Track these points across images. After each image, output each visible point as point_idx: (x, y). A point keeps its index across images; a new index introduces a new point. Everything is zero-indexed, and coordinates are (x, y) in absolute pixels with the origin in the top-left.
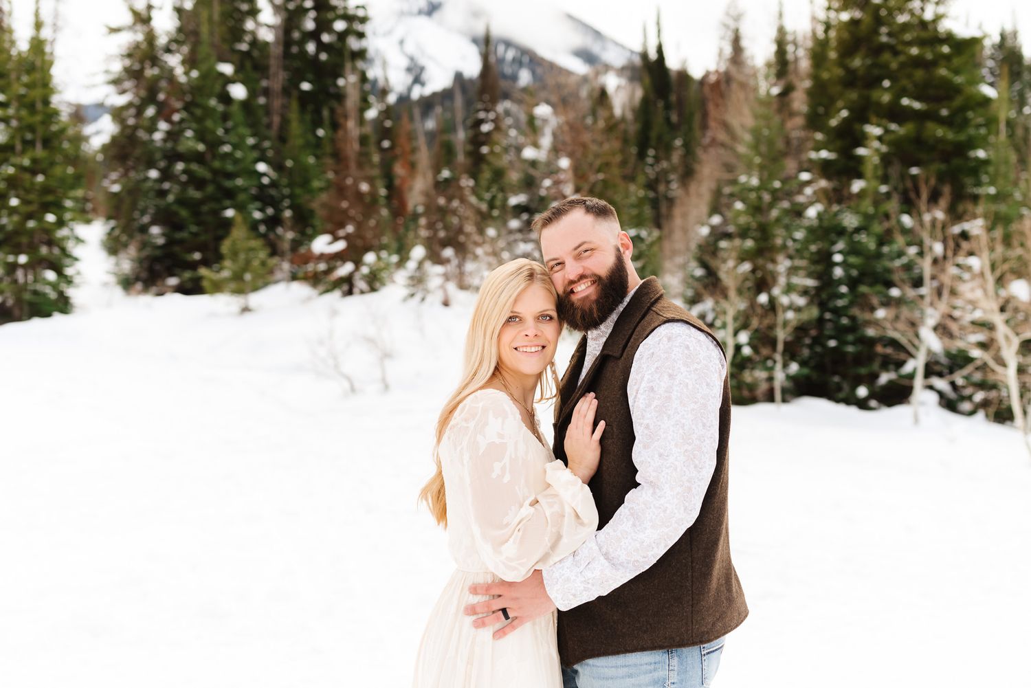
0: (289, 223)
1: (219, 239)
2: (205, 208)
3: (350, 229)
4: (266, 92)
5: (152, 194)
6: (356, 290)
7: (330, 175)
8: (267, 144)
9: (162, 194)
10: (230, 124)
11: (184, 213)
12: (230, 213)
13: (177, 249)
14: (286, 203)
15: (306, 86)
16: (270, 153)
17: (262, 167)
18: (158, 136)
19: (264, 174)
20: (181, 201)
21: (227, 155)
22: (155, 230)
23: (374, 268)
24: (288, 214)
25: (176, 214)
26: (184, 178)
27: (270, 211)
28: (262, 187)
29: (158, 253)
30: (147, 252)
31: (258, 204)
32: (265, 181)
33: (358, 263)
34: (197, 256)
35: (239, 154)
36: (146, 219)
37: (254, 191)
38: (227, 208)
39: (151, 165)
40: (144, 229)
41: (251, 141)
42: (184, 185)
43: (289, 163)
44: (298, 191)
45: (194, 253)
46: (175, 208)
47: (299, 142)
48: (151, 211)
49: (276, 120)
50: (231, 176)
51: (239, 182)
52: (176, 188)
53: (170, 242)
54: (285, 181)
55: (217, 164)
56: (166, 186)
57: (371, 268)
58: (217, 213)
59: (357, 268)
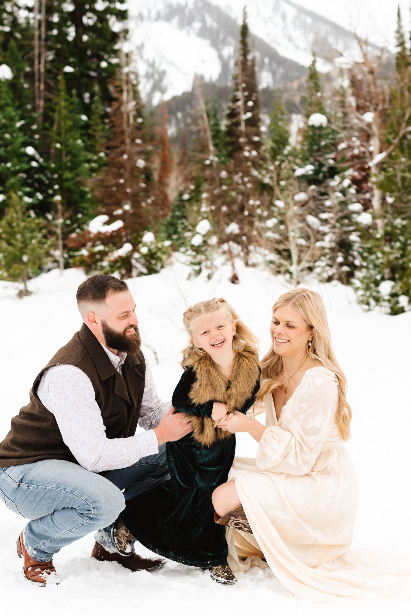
0: (59, 207)
3: (127, 207)
4: (30, 77)
6: (134, 273)
8: (35, 127)
15: (68, 69)
16: (38, 138)
17: (30, 150)
19: (32, 158)
23: (153, 249)
24: (58, 198)
27: (40, 196)
28: (30, 171)
31: (27, 190)
32: (34, 164)
33: (136, 244)
37: (22, 175)
41: (19, 124)
44: (68, 175)
49: (41, 103)
57: (150, 248)
59: (135, 249)
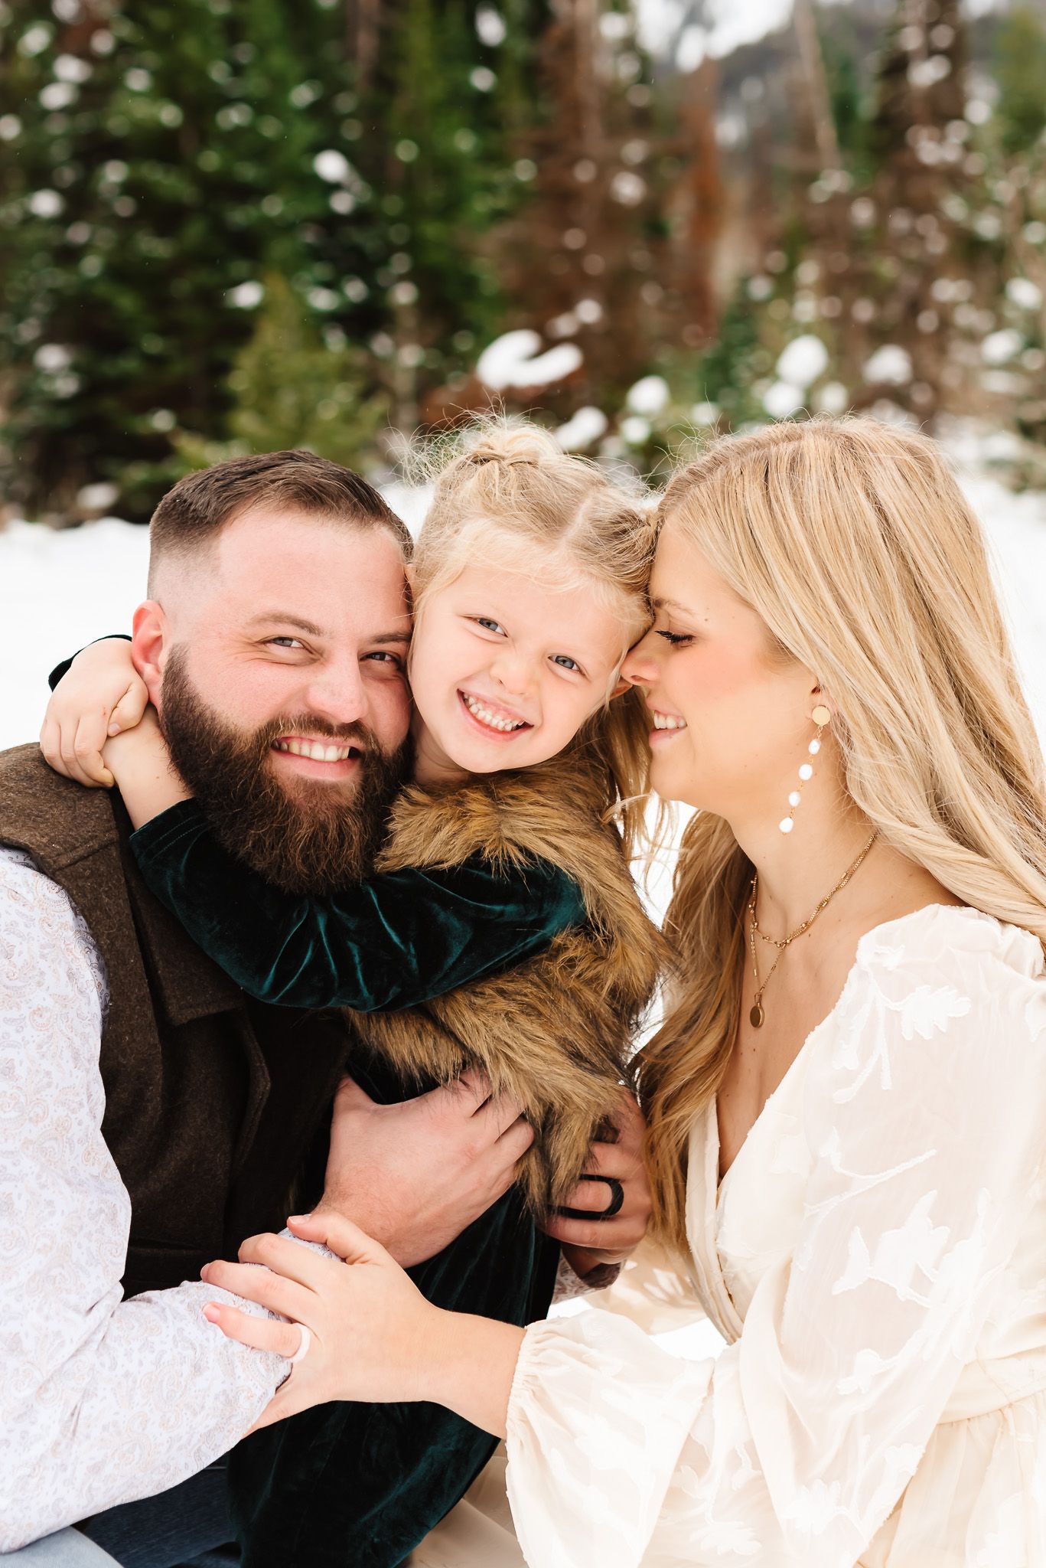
0: (409, 321)
1: (223, 368)
2: (183, 287)
3: (589, 311)
5: (39, 259)
7: (524, 171)
8: (345, 103)
9: (69, 256)
10: (244, 53)
11: (127, 302)
12: (247, 296)
13: (109, 405)
14: (400, 263)
16: (352, 131)
17: (331, 166)
18: (56, 97)
19: (337, 187)
20: (119, 272)
21: (238, 131)
22: (52, 357)
23: (661, 426)
24: (404, 295)
25: (104, 306)
26: (124, 207)
27: (355, 290)
28: (331, 222)
29: (62, 419)
30: (32, 416)
31: (321, 271)
32: (342, 204)
33: (614, 413)
34: (162, 421)
35: (270, 128)
36: (28, 331)
37: (309, 237)
38: (238, 282)
39: (39, 178)
40: (24, 357)
41: (302, 95)
42: (126, 225)
43: (405, 152)
44: (432, 230)
45: (154, 412)
46: (103, 290)
47: (435, 90)
48: (40, 306)
49: (366, 42)
50: (249, 193)
51: (274, 207)
52: (106, 238)
53: (93, 387)
54: (393, 204)
55: (211, 160)
56: (79, 233)
57: (653, 424)
58: (212, 299)
59: (612, 427)
